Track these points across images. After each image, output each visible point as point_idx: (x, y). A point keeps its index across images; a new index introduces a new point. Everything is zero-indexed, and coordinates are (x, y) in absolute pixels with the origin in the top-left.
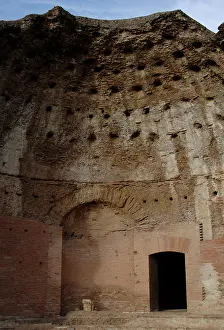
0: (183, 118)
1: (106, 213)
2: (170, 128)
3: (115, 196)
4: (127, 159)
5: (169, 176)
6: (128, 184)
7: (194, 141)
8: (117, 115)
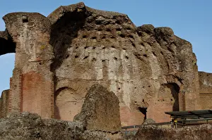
0: (110, 54)
1: (67, 92)
2: (103, 58)
3: (74, 86)
4: (80, 69)
5: (98, 79)
6: (80, 80)
7: (112, 65)
8: (81, 48)
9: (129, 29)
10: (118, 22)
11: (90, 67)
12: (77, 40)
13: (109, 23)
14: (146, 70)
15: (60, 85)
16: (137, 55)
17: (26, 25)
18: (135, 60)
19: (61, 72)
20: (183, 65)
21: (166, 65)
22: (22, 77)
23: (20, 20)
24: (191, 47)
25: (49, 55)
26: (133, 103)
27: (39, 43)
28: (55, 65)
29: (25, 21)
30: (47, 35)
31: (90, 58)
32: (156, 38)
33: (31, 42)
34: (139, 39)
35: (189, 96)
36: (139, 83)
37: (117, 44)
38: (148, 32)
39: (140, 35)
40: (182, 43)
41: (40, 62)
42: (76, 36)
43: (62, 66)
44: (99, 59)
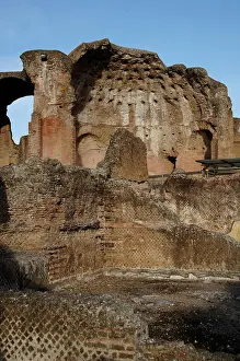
0: (138, 96)
1: (89, 140)
2: (129, 101)
3: (97, 132)
4: (104, 113)
5: (124, 124)
6: (104, 126)
7: (140, 109)
8: (106, 90)
9: (158, 69)
10: (147, 61)
11: (116, 112)
12: (101, 81)
13: (136, 62)
14: (176, 116)
15: (83, 131)
16: (167, 99)
17: (45, 64)
18: (164, 104)
19: (83, 117)
20: (216, 110)
21: (198, 109)
22: (42, 122)
23: (38, 58)
24: (226, 91)
25: (71, 98)
26: (162, 151)
27: (59, 84)
28: (77, 108)
29: (44, 59)
30: (68, 75)
31: (115, 102)
32: (188, 79)
33: (50, 82)
34: (170, 80)
35: (223, 144)
36: (167, 128)
37: (145, 85)
38: (180, 73)
39: (171, 76)
40: (216, 86)
41: (61, 105)
42: (100, 77)
43: (86, 110)
44: (125, 103)
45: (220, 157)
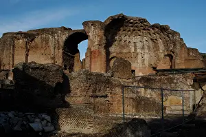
9: (147, 26)
10: (141, 23)
11: (128, 46)
12: (120, 32)
13: (136, 23)
14: (156, 48)
15: (111, 56)
16: (152, 40)
17: (93, 27)
18: (151, 42)
19: (112, 49)
20: (175, 45)
21: (166, 44)
22: (91, 53)
23: (90, 24)
24: (179, 35)
25: (104, 42)
26: (150, 65)
27: (99, 36)
28: (108, 45)
29: (92, 25)
30: (103, 31)
31: (127, 42)
32: (161, 31)
33: (95, 35)
34: (153, 31)
35: (178, 61)
36: (153, 54)
37: (141, 33)
38: (157, 28)
39: (153, 29)
40: (175, 33)
41: (100, 45)
42: (120, 30)
43: (113, 46)
44: (132, 42)
45: (177, 67)
